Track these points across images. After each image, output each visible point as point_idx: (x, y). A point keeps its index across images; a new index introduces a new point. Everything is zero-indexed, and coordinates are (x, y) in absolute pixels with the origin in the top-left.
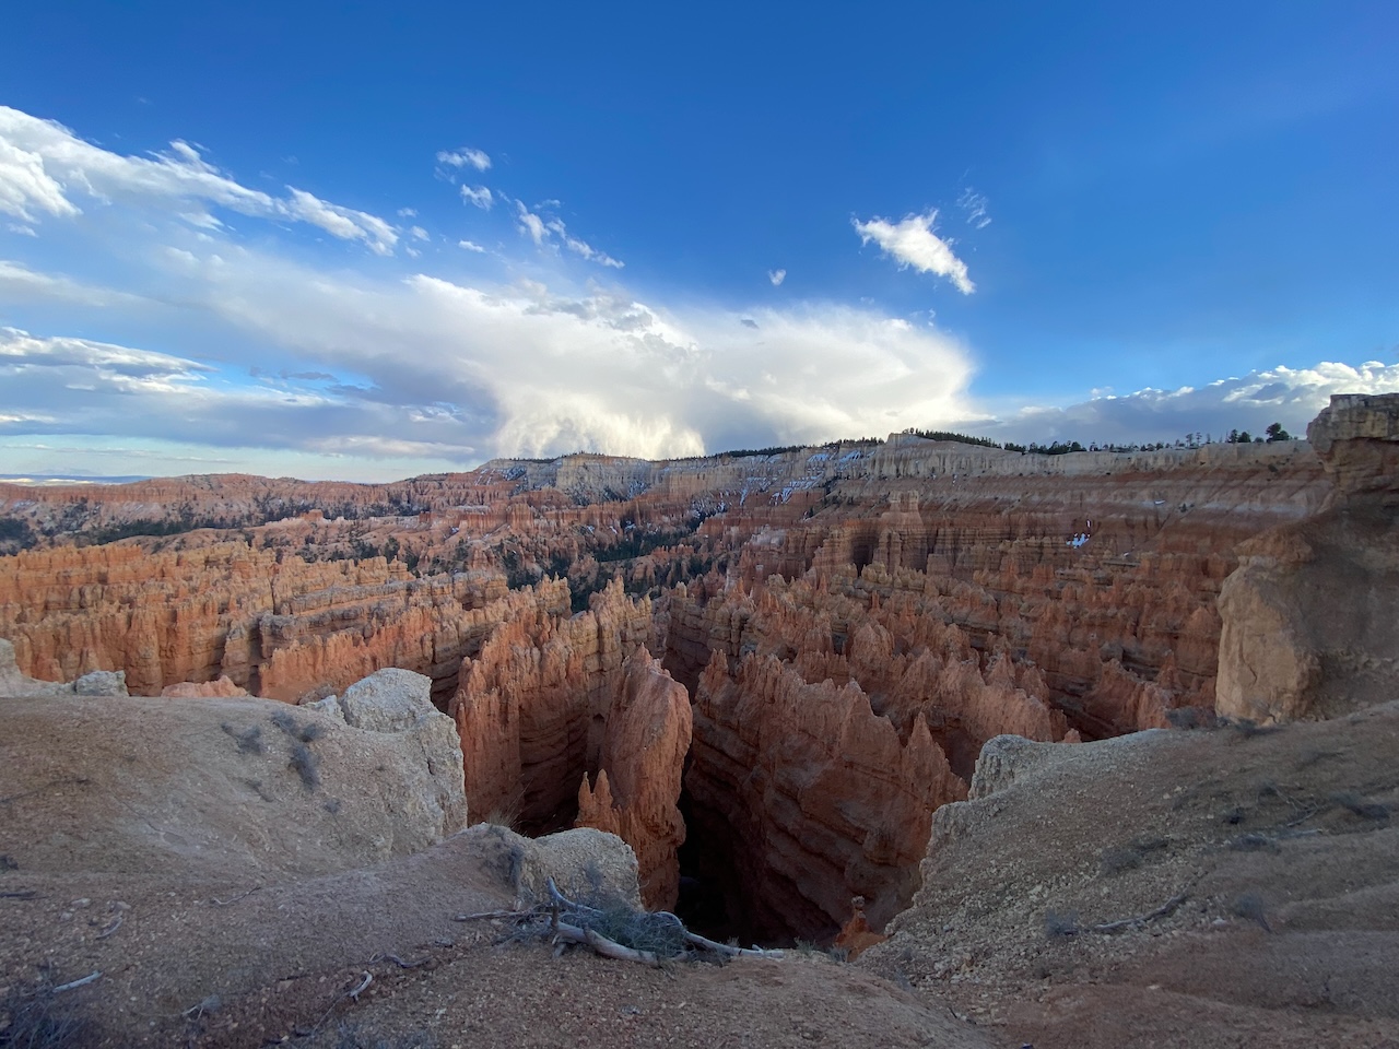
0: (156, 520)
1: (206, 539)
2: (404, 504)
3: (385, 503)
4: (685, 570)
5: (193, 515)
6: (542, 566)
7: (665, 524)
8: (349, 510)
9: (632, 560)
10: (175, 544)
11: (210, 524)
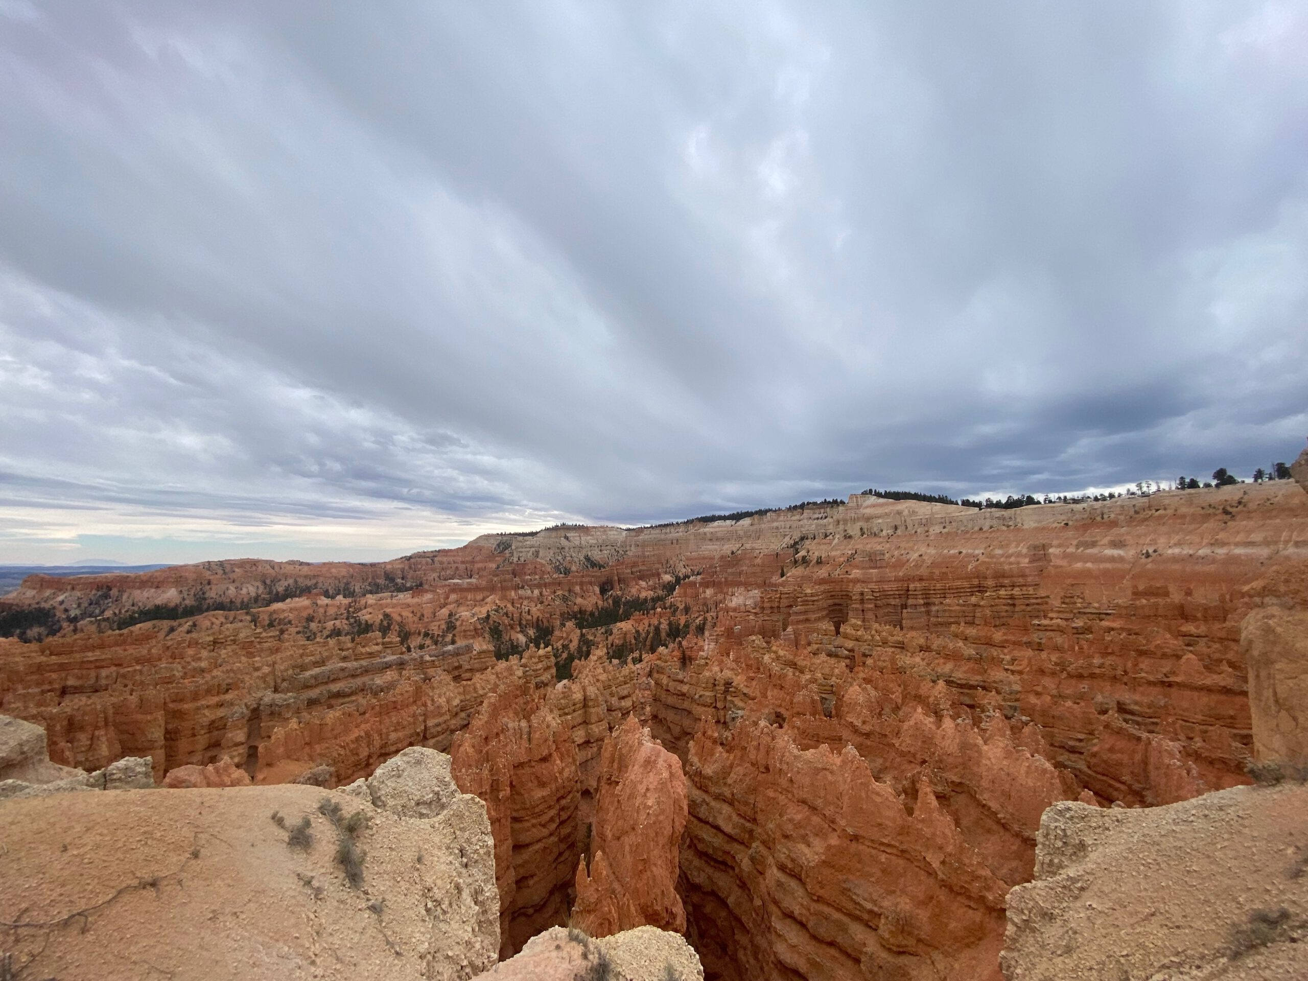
0: (172, 605)
1: (214, 620)
2: (399, 581)
3: (381, 581)
4: (663, 635)
5: (205, 599)
6: (526, 635)
7: (642, 590)
8: (348, 589)
9: (611, 626)
10: (186, 627)
11: (220, 607)
